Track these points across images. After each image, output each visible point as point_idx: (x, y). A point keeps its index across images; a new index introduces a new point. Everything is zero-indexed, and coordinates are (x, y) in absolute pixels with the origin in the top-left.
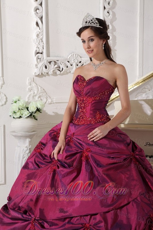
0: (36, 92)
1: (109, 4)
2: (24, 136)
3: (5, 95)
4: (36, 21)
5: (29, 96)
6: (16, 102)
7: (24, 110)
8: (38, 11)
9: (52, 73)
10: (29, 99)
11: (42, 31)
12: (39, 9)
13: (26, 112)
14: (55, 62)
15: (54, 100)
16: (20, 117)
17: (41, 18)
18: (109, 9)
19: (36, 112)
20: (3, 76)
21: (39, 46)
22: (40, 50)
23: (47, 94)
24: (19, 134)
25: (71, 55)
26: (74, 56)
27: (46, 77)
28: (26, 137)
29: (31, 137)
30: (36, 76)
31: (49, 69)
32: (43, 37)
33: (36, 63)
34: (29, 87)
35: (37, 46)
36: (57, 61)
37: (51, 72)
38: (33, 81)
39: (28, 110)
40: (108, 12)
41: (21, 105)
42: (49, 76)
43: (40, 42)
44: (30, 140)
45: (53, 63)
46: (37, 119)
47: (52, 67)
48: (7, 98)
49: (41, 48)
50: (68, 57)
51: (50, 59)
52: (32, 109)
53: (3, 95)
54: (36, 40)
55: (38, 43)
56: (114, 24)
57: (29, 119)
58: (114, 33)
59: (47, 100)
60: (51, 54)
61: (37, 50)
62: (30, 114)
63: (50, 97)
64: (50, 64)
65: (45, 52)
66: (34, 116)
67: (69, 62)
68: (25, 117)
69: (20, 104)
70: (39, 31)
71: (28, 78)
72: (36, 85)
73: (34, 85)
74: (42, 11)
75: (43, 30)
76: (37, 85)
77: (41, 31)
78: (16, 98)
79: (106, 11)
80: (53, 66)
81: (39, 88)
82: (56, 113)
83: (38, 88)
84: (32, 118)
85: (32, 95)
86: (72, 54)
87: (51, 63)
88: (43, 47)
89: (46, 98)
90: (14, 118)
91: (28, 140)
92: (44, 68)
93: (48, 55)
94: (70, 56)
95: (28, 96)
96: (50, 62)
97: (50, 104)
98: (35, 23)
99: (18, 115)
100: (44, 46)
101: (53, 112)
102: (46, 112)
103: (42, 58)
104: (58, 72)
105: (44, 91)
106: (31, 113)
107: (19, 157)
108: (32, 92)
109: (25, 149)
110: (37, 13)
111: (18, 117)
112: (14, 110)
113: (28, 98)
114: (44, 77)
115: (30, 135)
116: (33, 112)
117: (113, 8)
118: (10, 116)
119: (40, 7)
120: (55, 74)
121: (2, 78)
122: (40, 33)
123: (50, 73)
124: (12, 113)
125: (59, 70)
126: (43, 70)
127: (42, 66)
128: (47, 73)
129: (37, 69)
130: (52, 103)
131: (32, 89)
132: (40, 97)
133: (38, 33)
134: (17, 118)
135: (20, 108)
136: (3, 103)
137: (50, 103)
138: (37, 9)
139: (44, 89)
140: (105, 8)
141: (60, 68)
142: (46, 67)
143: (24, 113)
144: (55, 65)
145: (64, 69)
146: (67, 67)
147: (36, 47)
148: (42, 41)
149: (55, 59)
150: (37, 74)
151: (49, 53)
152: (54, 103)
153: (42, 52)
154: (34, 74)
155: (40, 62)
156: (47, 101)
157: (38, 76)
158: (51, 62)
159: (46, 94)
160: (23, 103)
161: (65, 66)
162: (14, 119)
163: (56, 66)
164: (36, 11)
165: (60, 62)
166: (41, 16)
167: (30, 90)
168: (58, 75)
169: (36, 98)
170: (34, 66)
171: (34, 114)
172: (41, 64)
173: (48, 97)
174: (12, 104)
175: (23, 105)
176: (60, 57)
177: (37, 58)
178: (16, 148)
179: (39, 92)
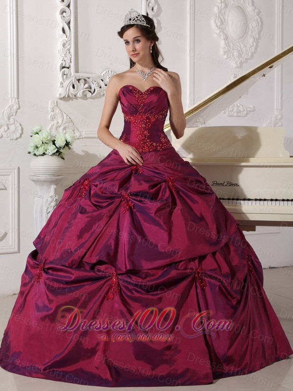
0: (60, 122)
1: (152, 9)
2: (49, 181)
3: (21, 125)
4: (62, 27)
5: (52, 126)
6: (37, 133)
7: (49, 145)
8: (64, 14)
10: (51, 131)
12: (65, 12)
13: (51, 147)
14: (85, 80)
15: (84, 133)
16: (44, 154)
18: (153, 16)
19: (64, 147)
20: (18, 98)
21: (66, 58)
22: (67, 63)
23: (74, 124)
24: (43, 177)
25: (105, 71)
26: (110, 72)
27: (73, 100)
28: (52, 182)
29: (56, 182)
30: (60, 99)
31: (77, 90)
32: (70, 47)
33: (61, 80)
34: (52, 113)
35: (63, 59)
36: (87, 79)
37: (80, 94)
38: (57, 106)
39: (54, 144)
41: (45, 137)
42: (77, 99)
43: (66, 52)
44: (55, 186)
45: (82, 82)
46: (63, 159)
47: (82, 87)
48: (22, 129)
49: (68, 61)
50: (102, 74)
51: (79, 75)
52: (60, 143)
53: (19, 124)
54: (61, 51)
55: (65, 55)
57: (55, 157)
60: (80, 69)
61: (62, 64)
62: (56, 150)
63: (78, 130)
64: (79, 82)
65: (72, 65)
66: (61, 153)
67: (102, 80)
68: (50, 154)
69: (44, 136)
70: (66, 39)
71: (50, 101)
72: (60, 111)
73: (57, 111)
74: (70, 14)
75: (71, 39)
77: (68, 39)
78: (36, 128)
80: (83, 85)
81: (65, 115)
82: (86, 151)
83: (62, 115)
85: (55, 126)
86: (107, 71)
88: (71, 60)
89: (73, 131)
90: (35, 155)
91: (53, 187)
92: (71, 87)
93: (77, 71)
94: (104, 73)
95: (50, 126)
96: (79, 80)
97: (78, 139)
98: (61, 29)
99: (41, 151)
100: (72, 59)
101: (83, 151)
103: (69, 74)
104: (89, 95)
105: (70, 120)
106: (58, 148)
107: (41, 212)
108: (55, 122)
109: (50, 199)
110: (64, 17)
111: (41, 154)
112: (37, 144)
113: (50, 129)
114: (70, 101)
115: (55, 179)
116: (60, 147)
117: (158, 15)
118: (29, 153)
119: (67, 9)
120: (85, 97)
121: (17, 100)
122: (67, 41)
123: (78, 95)
124: (33, 148)
125: (90, 92)
127: (69, 85)
128: (75, 96)
129: (63, 88)
130: (80, 138)
131: (55, 118)
132: (65, 129)
133: (65, 42)
134: (40, 155)
135: (45, 141)
136: (18, 135)
137: (78, 137)
138: (63, 12)
139: (70, 118)
141: (91, 88)
142: (74, 87)
143: (49, 148)
144: (85, 85)
145: (96, 90)
146: (101, 88)
147: (62, 59)
148: (69, 52)
149: (85, 76)
150: (62, 96)
151: (78, 67)
152: (83, 138)
153: (70, 66)
154: (58, 95)
155: (66, 80)
157: (64, 99)
159: (72, 124)
160: (47, 134)
161: (98, 86)
162: (35, 157)
163: (87, 85)
164: (62, 14)
165: (92, 80)
166: (68, 21)
167: (53, 119)
168: (89, 99)
169: (61, 129)
170: (59, 84)
171: (61, 150)
172: (67, 82)
173: (75, 128)
174: (32, 136)
175: (48, 137)
176: (92, 73)
177: (62, 75)
178: (36, 199)
179: (64, 122)
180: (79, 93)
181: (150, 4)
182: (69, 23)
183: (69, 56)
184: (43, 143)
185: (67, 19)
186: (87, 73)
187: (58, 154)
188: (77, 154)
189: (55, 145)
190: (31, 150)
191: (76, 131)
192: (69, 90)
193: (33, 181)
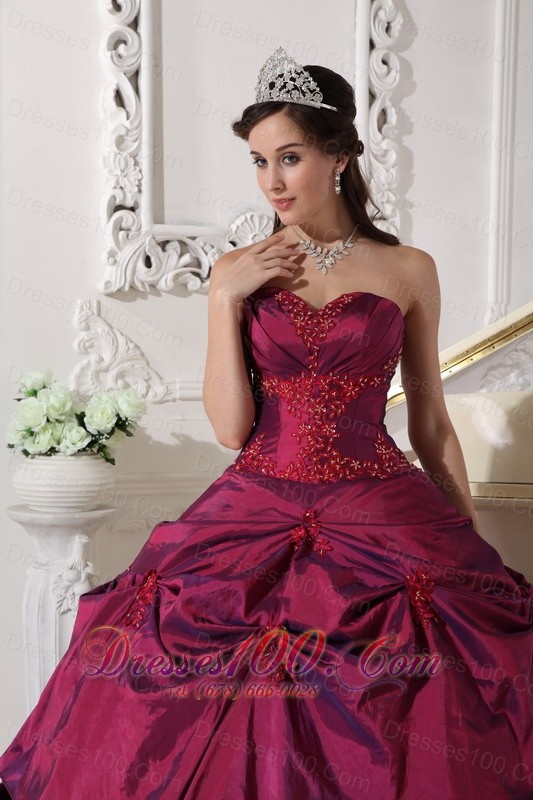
0: (107, 357)
1: (388, 29)
2: (65, 527)
4: (114, 87)
5: (83, 369)
6: (34, 393)
7: (68, 426)
8: (122, 48)
9: (170, 284)
10: (79, 383)
11: (136, 124)
12: (125, 42)
13: (74, 432)
14: (182, 243)
15: (177, 387)
16: (52, 451)
17: (135, 77)
18: (389, 48)
19: (111, 433)
21: (124, 182)
22: (129, 195)
23: (148, 364)
24: (47, 518)
25: (243, 218)
26: (256, 220)
27: (146, 298)
28: (73, 528)
29: (87, 528)
30: (109, 295)
31: (158, 271)
32: (139, 148)
33: (109, 243)
34: (83, 335)
35: (117, 182)
36: (189, 241)
37: (166, 282)
38: (99, 314)
39: (82, 424)
40: (384, 62)
41: (57, 405)
42: (159, 295)
43: (127, 166)
44: (84, 539)
46: (112, 462)
47: (172, 263)
49: (131, 190)
50: (234, 227)
51: (164, 231)
52: (100, 419)
54: (112, 157)
55: (122, 171)
56: (406, 104)
57: (85, 460)
58: (407, 141)
59: (148, 388)
60: (168, 213)
61: (114, 197)
62: (88, 440)
63: (161, 378)
64: (164, 250)
65: (145, 201)
66: (102, 448)
67: (233, 243)
68: (69, 452)
69: (53, 401)
70: (127, 124)
71: (79, 302)
72: (107, 329)
73: (100, 328)
74: (139, 51)
75: (140, 122)
76: (111, 328)
77: (131, 123)
78: (32, 379)
79: (378, 55)
80: (175, 256)
81: (121, 340)
82: (183, 436)
83: (115, 341)
84: (93, 454)
85: (92, 369)
86: (249, 216)
87: (168, 247)
88: (139, 186)
89: (146, 381)
90: (26, 453)
91: (78, 541)
92: (141, 265)
93: (158, 218)
94: (238, 222)
95: (77, 370)
96: (164, 245)
97: (161, 402)
98: (112, 95)
99: (44, 442)
100: (143, 182)
101: (173, 434)
102: (148, 432)
103: (133, 228)
104: (194, 283)
105: (138, 352)
106: (93, 436)
107: (43, 607)
108: (93, 358)
109: (69, 575)
110: (120, 56)
111: (44, 451)
112: (30, 424)
113: (79, 377)
114: (139, 300)
115: (86, 519)
116: (100, 434)
117: (404, 44)
118: (11, 446)
119: (129, 33)
120: (180, 288)
122: (128, 130)
123: (162, 285)
124: (19, 436)
125: (197, 275)
126: (137, 273)
127: (135, 257)
128: (153, 286)
129: (115, 267)
130: (167, 401)
131: (92, 346)
132: (121, 375)
133: (123, 132)
134: (40, 454)
135: (54, 415)
137: (158, 399)
138: (118, 41)
139: (137, 347)
140: (372, 45)
141: (199, 265)
142: (148, 263)
143: (69, 435)
144: (181, 256)
147: (113, 183)
148: (136, 164)
149: (182, 231)
150: (114, 288)
151: (162, 207)
152: (174, 400)
153: (136, 203)
154: (101, 287)
155: (125, 243)
156: (151, 394)
157: (119, 294)
158: (167, 242)
159: (144, 363)
160: (61, 395)
162: (29, 460)
163: (186, 258)
164: (115, 47)
165: (202, 244)
166: (134, 67)
167: (86, 349)
168: (194, 294)
169: (109, 379)
170: (105, 255)
171: (103, 441)
172: (128, 250)
173: (153, 375)
174: (19, 400)
175: (64, 405)
176: (202, 224)
177: (114, 228)
178: (30, 571)
179: (119, 357)
180: (162, 281)
181: (382, 14)
182: (137, 73)
183: (133, 175)
184: (48, 420)
185: (130, 64)
186: (188, 224)
187: (95, 450)
188: (156, 442)
189: (85, 428)
190: (15, 439)
191: (155, 380)
192: (134, 271)
193: (21, 523)
